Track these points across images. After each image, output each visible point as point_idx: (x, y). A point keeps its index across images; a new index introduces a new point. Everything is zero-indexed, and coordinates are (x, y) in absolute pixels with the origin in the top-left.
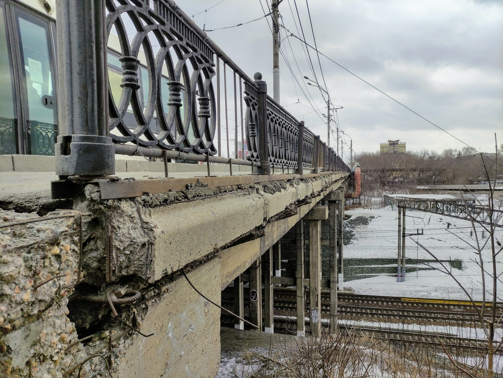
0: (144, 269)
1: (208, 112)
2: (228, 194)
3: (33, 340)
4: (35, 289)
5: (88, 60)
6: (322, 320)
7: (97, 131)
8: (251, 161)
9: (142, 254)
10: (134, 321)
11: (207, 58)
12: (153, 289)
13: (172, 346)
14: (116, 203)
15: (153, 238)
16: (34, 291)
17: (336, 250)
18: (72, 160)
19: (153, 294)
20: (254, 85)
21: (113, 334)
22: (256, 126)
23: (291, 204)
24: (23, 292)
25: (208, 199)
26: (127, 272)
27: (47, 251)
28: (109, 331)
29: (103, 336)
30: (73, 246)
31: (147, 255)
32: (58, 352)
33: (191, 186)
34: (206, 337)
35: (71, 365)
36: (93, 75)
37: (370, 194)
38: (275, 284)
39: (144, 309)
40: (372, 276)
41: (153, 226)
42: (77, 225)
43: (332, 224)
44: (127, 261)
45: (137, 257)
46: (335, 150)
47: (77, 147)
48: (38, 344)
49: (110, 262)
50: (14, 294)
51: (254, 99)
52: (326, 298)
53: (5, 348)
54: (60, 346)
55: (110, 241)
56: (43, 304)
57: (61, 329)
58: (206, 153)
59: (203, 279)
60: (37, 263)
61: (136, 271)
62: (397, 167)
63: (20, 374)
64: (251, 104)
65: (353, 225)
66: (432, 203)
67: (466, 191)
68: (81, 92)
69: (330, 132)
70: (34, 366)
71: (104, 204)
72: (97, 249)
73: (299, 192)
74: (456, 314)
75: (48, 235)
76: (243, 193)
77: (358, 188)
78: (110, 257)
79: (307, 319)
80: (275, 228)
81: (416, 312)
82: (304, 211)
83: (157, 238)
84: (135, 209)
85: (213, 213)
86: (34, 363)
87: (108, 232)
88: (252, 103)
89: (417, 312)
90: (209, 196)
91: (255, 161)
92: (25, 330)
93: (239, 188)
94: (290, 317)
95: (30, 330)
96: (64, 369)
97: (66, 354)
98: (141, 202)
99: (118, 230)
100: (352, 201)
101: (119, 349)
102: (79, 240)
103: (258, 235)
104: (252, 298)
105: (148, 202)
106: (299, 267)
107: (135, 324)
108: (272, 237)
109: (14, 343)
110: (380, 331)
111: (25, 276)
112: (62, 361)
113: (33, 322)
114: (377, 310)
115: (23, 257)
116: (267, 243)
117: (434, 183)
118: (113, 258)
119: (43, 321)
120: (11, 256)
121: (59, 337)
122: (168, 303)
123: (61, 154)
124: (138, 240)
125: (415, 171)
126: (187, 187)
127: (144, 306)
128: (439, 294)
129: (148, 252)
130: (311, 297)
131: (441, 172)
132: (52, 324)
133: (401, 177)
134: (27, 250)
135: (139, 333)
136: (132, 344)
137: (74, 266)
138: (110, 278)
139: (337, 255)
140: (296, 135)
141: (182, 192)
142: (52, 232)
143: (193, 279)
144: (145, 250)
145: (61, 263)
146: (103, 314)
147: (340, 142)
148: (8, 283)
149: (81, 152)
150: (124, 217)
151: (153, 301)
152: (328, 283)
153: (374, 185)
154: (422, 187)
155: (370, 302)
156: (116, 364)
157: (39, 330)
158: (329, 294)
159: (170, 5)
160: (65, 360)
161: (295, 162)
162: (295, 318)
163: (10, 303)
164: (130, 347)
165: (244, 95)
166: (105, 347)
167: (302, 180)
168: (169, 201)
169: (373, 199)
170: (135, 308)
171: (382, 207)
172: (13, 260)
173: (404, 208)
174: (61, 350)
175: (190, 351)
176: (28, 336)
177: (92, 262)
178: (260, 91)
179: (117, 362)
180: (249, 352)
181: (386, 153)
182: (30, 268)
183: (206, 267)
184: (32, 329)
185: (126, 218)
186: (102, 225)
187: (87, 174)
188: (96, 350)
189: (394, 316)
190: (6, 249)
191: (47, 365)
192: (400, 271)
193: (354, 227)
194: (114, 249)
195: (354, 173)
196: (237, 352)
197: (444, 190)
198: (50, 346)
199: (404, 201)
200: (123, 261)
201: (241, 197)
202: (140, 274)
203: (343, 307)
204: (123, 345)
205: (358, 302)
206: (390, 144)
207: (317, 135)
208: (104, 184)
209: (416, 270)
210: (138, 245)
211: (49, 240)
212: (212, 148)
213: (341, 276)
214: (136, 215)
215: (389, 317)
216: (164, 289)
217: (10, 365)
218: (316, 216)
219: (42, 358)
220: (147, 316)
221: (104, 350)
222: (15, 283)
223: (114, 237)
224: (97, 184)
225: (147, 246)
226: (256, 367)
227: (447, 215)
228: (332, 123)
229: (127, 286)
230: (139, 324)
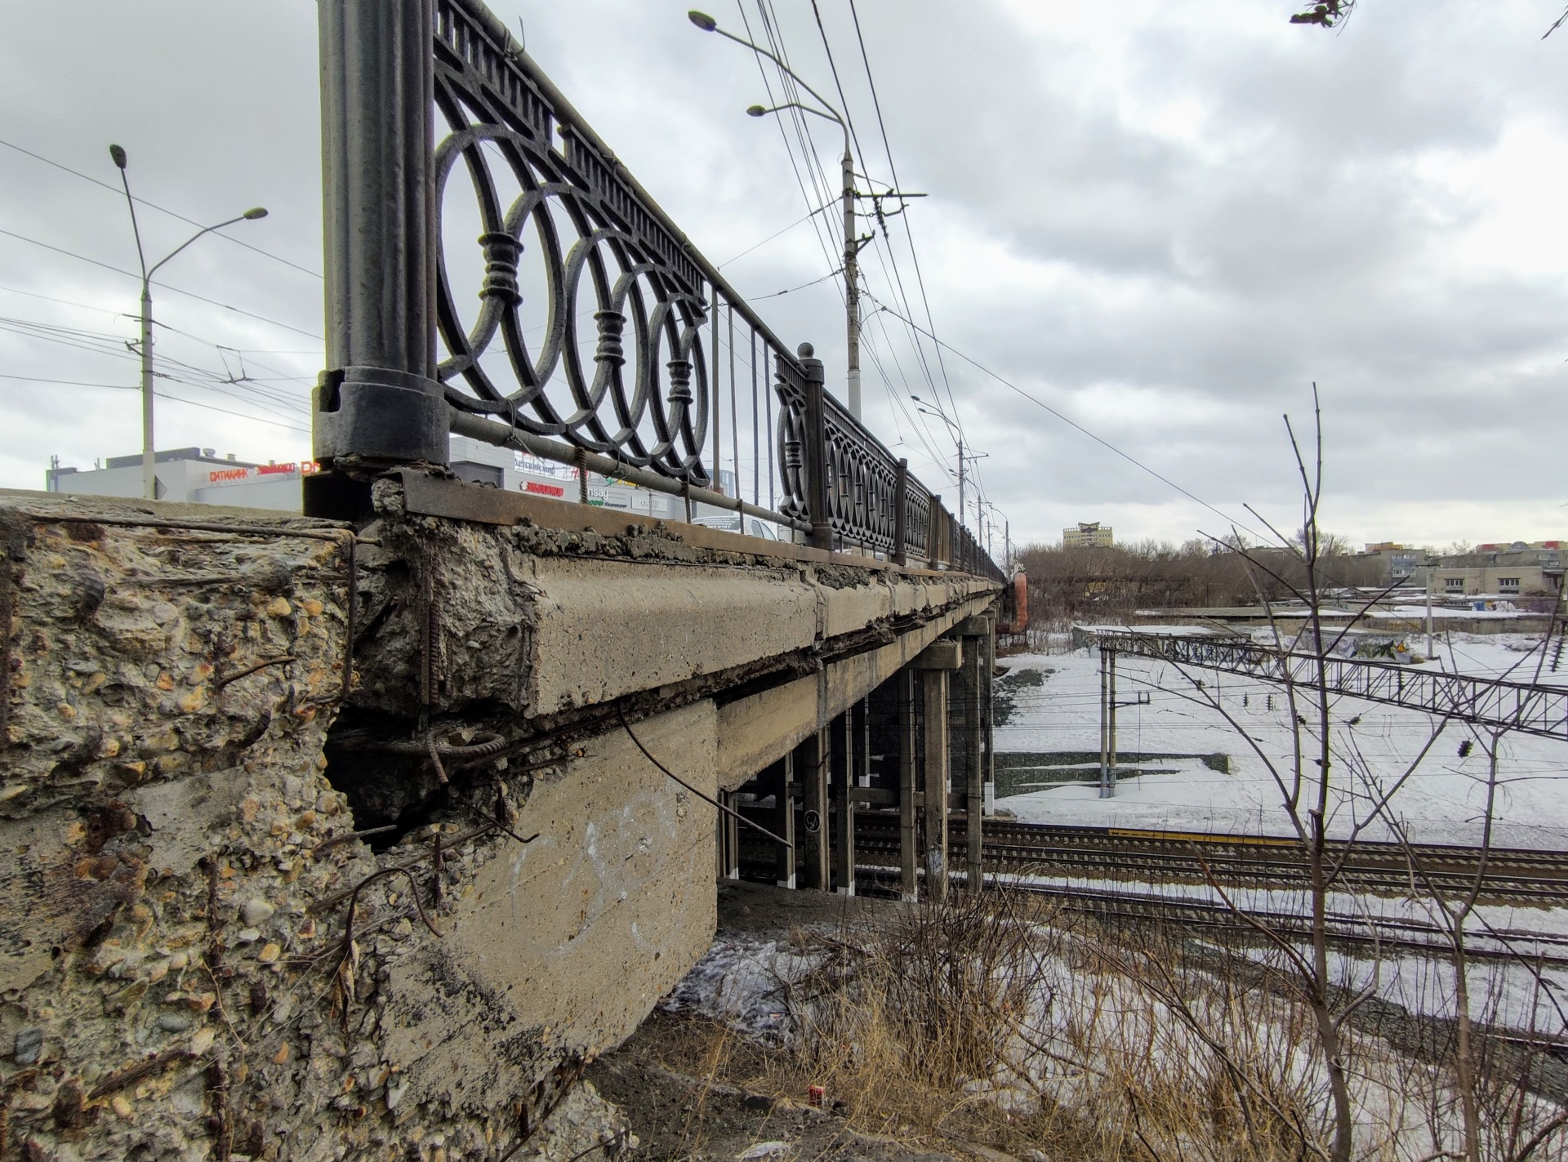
0: (515, 685)
1: (688, 392)
2: (731, 569)
3: (216, 812)
4: (218, 686)
5: (385, 203)
6: (952, 874)
7: (405, 363)
8: (791, 516)
9: (509, 651)
10: (500, 807)
11: (689, 284)
12: (550, 746)
13: (596, 875)
14: (446, 528)
15: (533, 617)
16: (214, 693)
17: (980, 734)
18: (342, 422)
19: (549, 756)
20: (796, 364)
21: (448, 831)
22: (800, 447)
23: (880, 620)
24: (182, 690)
25: (683, 569)
26: (476, 691)
27: (256, 605)
28: (439, 825)
29: (424, 834)
30: (332, 608)
31: (521, 654)
32: (293, 853)
33: (640, 532)
34: (681, 869)
35: (332, 887)
36: (396, 237)
37: (1047, 626)
38: (857, 802)
39: (523, 785)
40: (1050, 787)
41: (536, 590)
42: (344, 561)
43: (970, 681)
44: (473, 665)
45: (498, 658)
46: (975, 535)
47: (354, 393)
48: (234, 824)
49: (431, 660)
50: (154, 690)
51: (796, 392)
52: (959, 831)
53: (133, 820)
54: (298, 838)
55: (431, 614)
56: (239, 727)
57: (302, 800)
58: (684, 477)
59: (674, 743)
60: (226, 628)
61: (498, 690)
62: (1098, 574)
63: (181, 890)
64: (790, 400)
65: (1013, 687)
66: (1167, 642)
67: (1232, 619)
68: (367, 270)
69: (965, 504)
70: (225, 876)
71: (415, 524)
72: (404, 632)
73: (897, 599)
74: (1220, 862)
75: (261, 569)
76: (769, 574)
77: (1023, 615)
78: (431, 651)
79: (921, 871)
80: (849, 676)
81: (1137, 856)
82: (912, 649)
83: (544, 617)
84: (494, 551)
85: (692, 596)
86: (223, 867)
87: (427, 592)
88: (792, 399)
89: (1141, 857)
90: (688, 563)
91: (799, 518)
92: (192, 784)
93: (759, 561)
94: (887, 868)
95: (209, 787)
96: (311, 895)
97: (317, 861)
98: (510, 537)
99: (451, 591)
100: (1009, 640)
101: (459, 865)
102: (347, 594)
103: (804, 669)
104: (809, 826)
105: (528, 540)
106: (904, 768)
107: (502, 817)
108: (844, 693)
109: (161, 811)
110: (1068, 894)
111: (191, 653)
112: (306, 875)
113: (219, 769)
114: (1060, 853)
115: (184, 607)
116: (832, 704)
117: (1169, 605)
118: (439, 653)
119: (246, 769)
120: (147, 597)
121: (295, 818)
122: (586, 781)
123: (321, 410)
124: (499, 618)
125: (1131, 580)
126: (630, 531)
127: (525, 779)
128: (1183, 821)
129: (522, 647)
130: (928, 824)
131: (1182, 582)
132: (278, 783)
133: (1106, 593)
134: (197, 591)
135: (511, 834)
136: (493, 857)
137: (333, 653)
138: (430, 697)
139: (982, 746)
140: (889, 484)
141: (617, 539)
142: (270, 564)
143: (647, 738)
144: (515, 642)
145: (296, 638)
146: (431, 788)
147: (984, 524)
148: (137, 660)
149: (363, 403)
150: (465, 565)
151: (549, 771)
152: (963, 799)
153: (1052, 609)
154: (1146, 613)
155: (1047, 838)
156: (451, 897)
157: (234, 791)
158: (965, 823)
159: (601, 154)
160: (315, 873)
161: (888, 540)
162: (898, 869)
163: (143, 710)
164: (489, 863)
165: (775, 381)
166: (423, 858)
167: (904, 577)
168: (583, 549)
169: (1052, 636)
170: (505, 781)
171: (1070, 650)
172: (153, 607)
173: (1113, 651)
174: (301, 846)
175: (643, 894)
176: (202, 800)
177: (395, 662)
178: (810, 378)
179: (455, 893)
180: (802, 932)
181: (1076, 548)
182: (205, 637)
183: (681, 718)
184: (215, 786)
185: (472, 568)
186: (414, 577)
187: (377, 453)
188: (403, 861)
189: (1094, 864)
190: (133, 579)
191: (264, 880)
192: (1105, 777)
193: (1014, 691)
194: (442, 635)
195: (1013, 584)
196: (780, 931)
197: (1189, 617)
198: (271, 836)
199: (1112, 638)
200: (465, 664)
201: (764, 581)
202: (505, 699)
203: (994, 847)
204: (471, 857)
205: (1023, 838)
206: (1083, 531)
207: (935, 494)
208: (416, 478)
209: (1138, 775)
210: (499, 630)
211: (263, 580)
212: (698, 468)
213: (990, 788)
214: (497, 563)
215: (1085, 868)
216: (575, 747)
217: (145, 863)
218: (937, 662)
219: (248, 860)
220: (530, 800)
221: (422, 864)
222: (159, 664)
223: (441, 606)
224: (397, 478)
225: (520, 635)
226: (815, 961)
227: (1196, 665)
228: (966, 485)
229: (480, 726)
230: (512, 816)
